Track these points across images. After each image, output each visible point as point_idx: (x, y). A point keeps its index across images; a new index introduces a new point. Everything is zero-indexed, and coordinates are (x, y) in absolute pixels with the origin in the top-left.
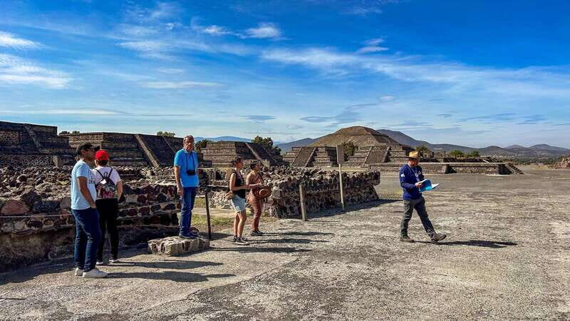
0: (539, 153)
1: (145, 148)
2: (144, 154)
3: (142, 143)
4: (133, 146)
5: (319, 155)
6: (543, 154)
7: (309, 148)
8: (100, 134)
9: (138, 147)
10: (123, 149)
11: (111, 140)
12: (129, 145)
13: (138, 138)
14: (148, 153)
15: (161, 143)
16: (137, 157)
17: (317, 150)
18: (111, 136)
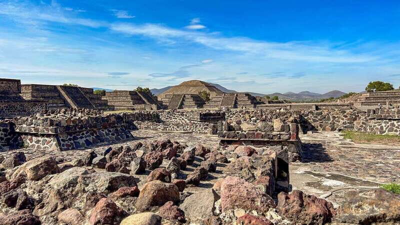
0: (304, 97)
1: (66, 97)
2: (65, 101)
3: (63, 93)
4: (56, 95)
5: (187, 100)
6: (306, 97)
7: (178, 95)
8: (28, 85)
9: (60, 96)
10: (49, 97)
11: (38, 90)
12: (53, 94)
13: (59, 88)
14: (69, 100)
15: (77, 92)
16: (60, 103)
17: (184, 96)
18: (38, 87)
